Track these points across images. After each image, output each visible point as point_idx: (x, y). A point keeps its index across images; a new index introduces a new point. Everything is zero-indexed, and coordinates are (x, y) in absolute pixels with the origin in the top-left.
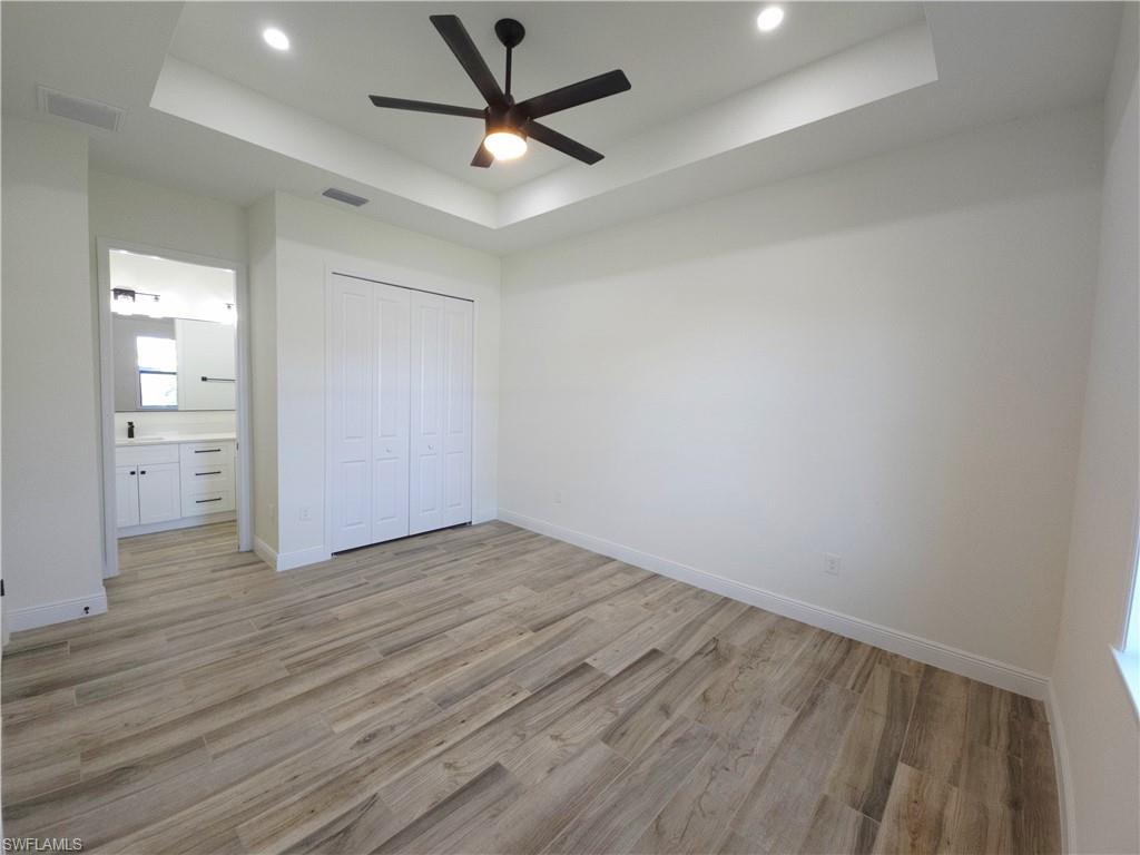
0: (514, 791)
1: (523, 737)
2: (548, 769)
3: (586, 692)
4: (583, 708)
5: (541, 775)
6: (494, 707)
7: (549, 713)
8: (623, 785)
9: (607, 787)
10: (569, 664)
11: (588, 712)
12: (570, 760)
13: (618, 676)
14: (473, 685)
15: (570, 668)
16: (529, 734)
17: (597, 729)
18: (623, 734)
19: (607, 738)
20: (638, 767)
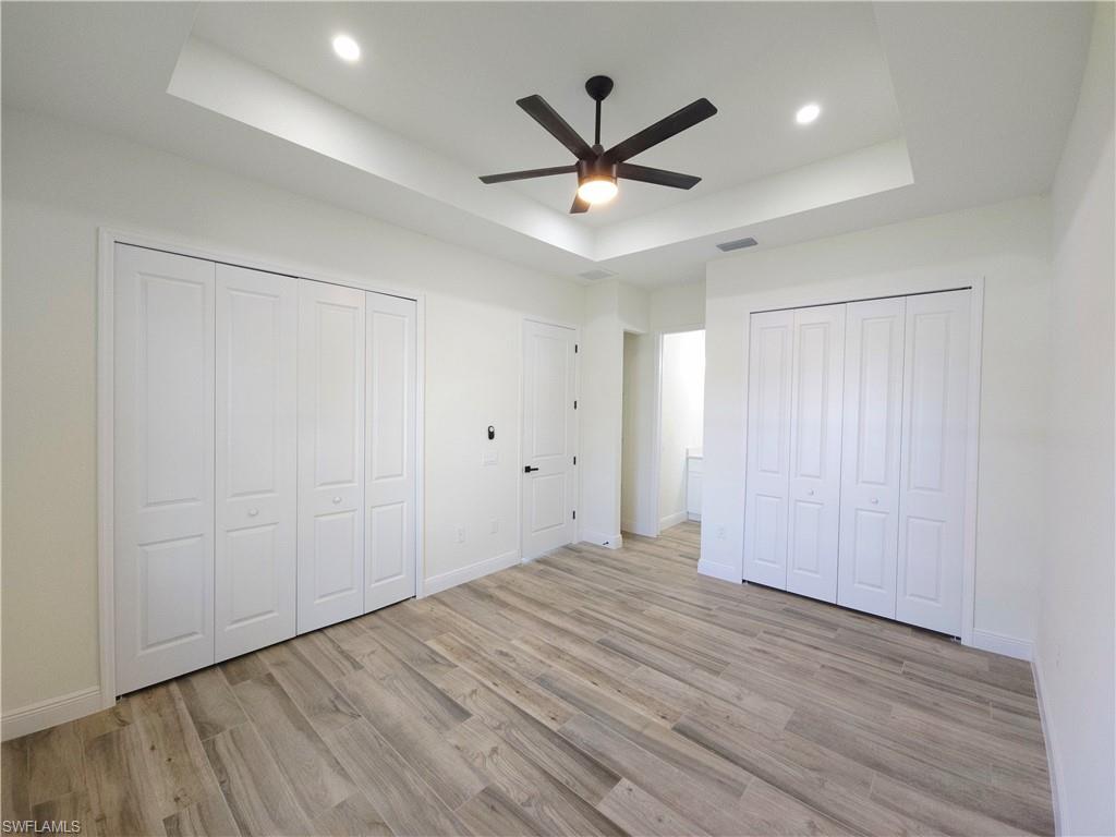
0: (443, 726)
1: (499, 728)
2: (459, 745)
3: (563, 778)
4: (536, 774)
5: (454, 741)
6: (536, 707)
7: (528, 746)
8: (429, 800)
9: (430, 788)
10: (614, 762)
11: (529, 778)
12: (466, 760)
13: (599, 814)
14: (564, 692)
15: (604, 763)
16: (502, 733)
17: (501, 783)
18: (493, 808)
19: (490, 792)
20: (447, 816)
